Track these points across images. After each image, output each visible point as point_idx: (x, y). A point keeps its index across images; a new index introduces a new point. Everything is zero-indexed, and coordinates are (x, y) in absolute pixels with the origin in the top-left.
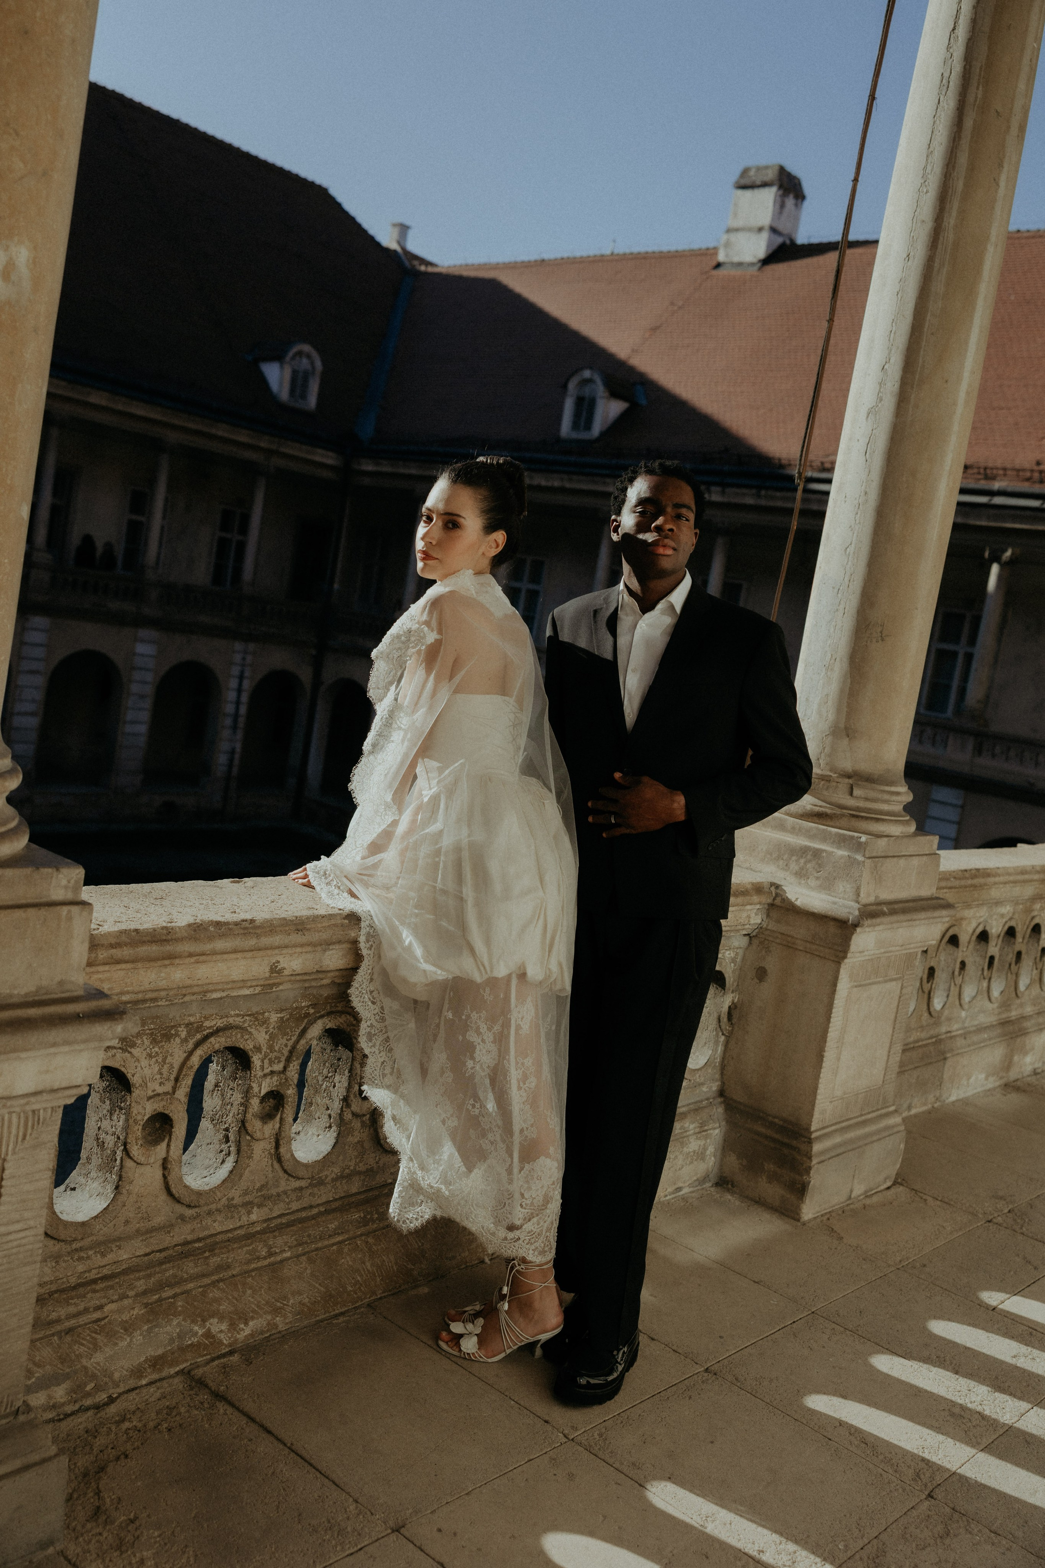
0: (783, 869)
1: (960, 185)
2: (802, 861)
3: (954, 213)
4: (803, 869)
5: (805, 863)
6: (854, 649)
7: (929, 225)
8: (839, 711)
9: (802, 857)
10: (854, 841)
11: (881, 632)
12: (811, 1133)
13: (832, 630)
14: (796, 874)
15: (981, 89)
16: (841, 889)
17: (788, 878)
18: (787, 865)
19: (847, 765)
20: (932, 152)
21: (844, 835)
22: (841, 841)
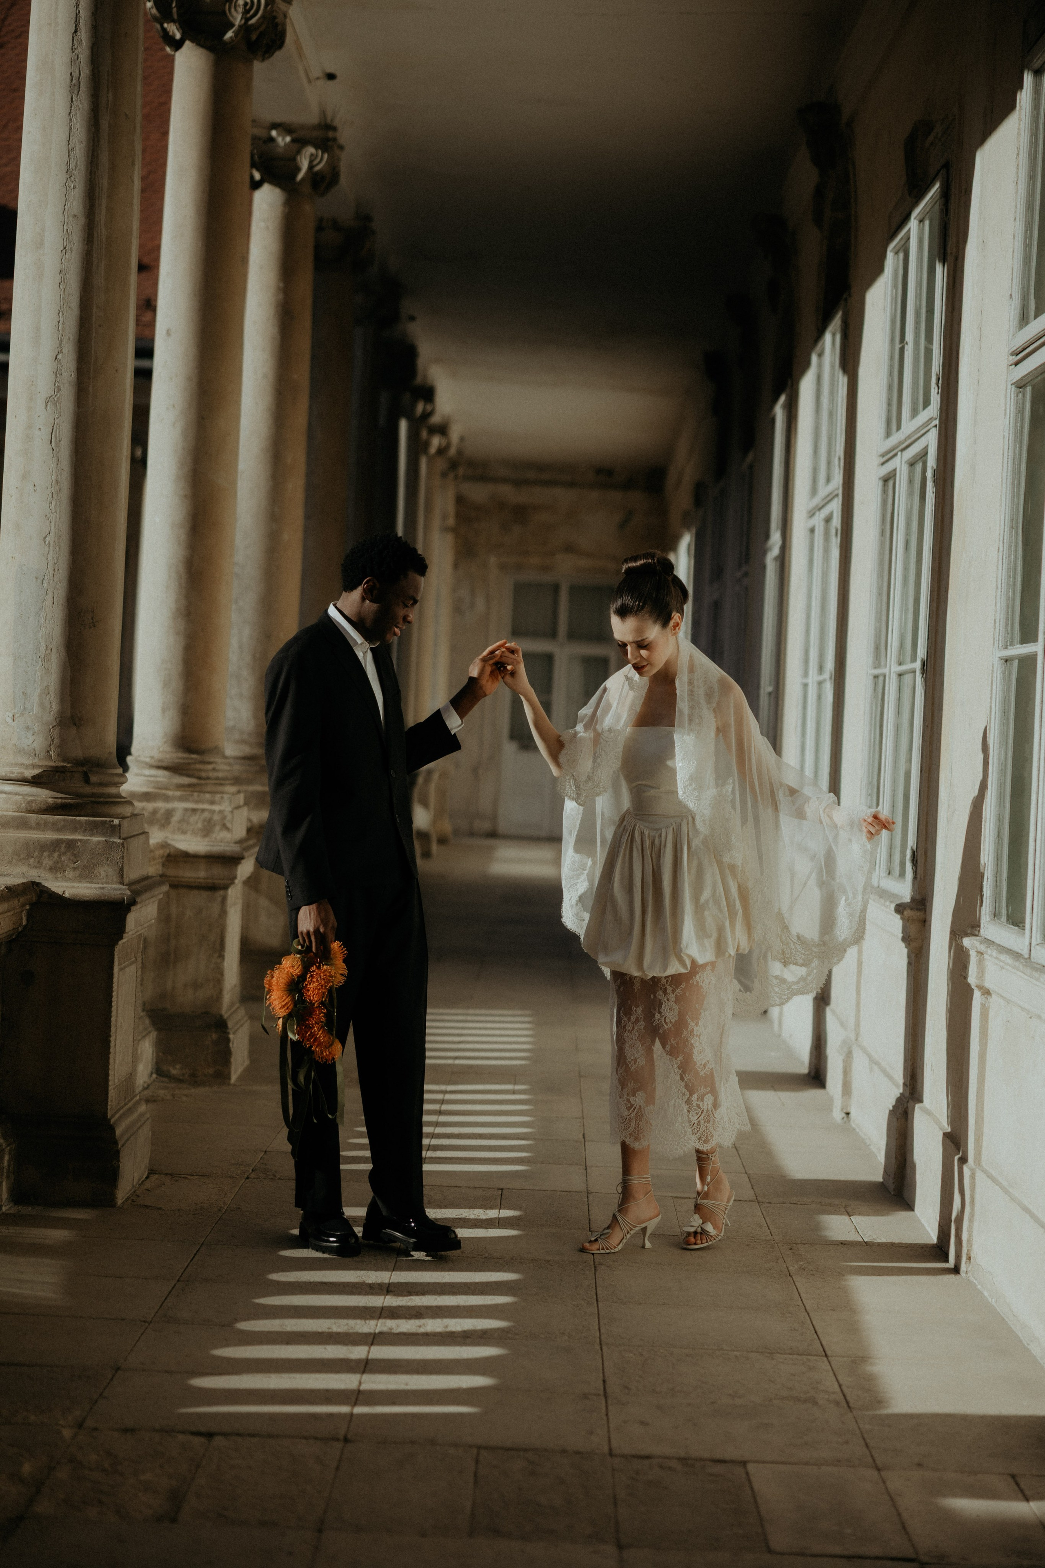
0: (35, 867)
1: (105, 183)
2: (56, 855)
3: (104, 212)
4: (58, 863)
5: (59, 856)
6: (69, 637)
7: (82, 220)
8: (62, 701)
9: (54, 851)
10: (107, 826)
11: (92, 619)
12: (110, 1120)
13: (42, 620)
14: (51, 869)
15: (110, 93)
16: (103, 874)
17: (42, 875)
18: (39, 862)
19: (78, 753)
20: (73, 149)
21: (95, 822)
22: (93, 828)
